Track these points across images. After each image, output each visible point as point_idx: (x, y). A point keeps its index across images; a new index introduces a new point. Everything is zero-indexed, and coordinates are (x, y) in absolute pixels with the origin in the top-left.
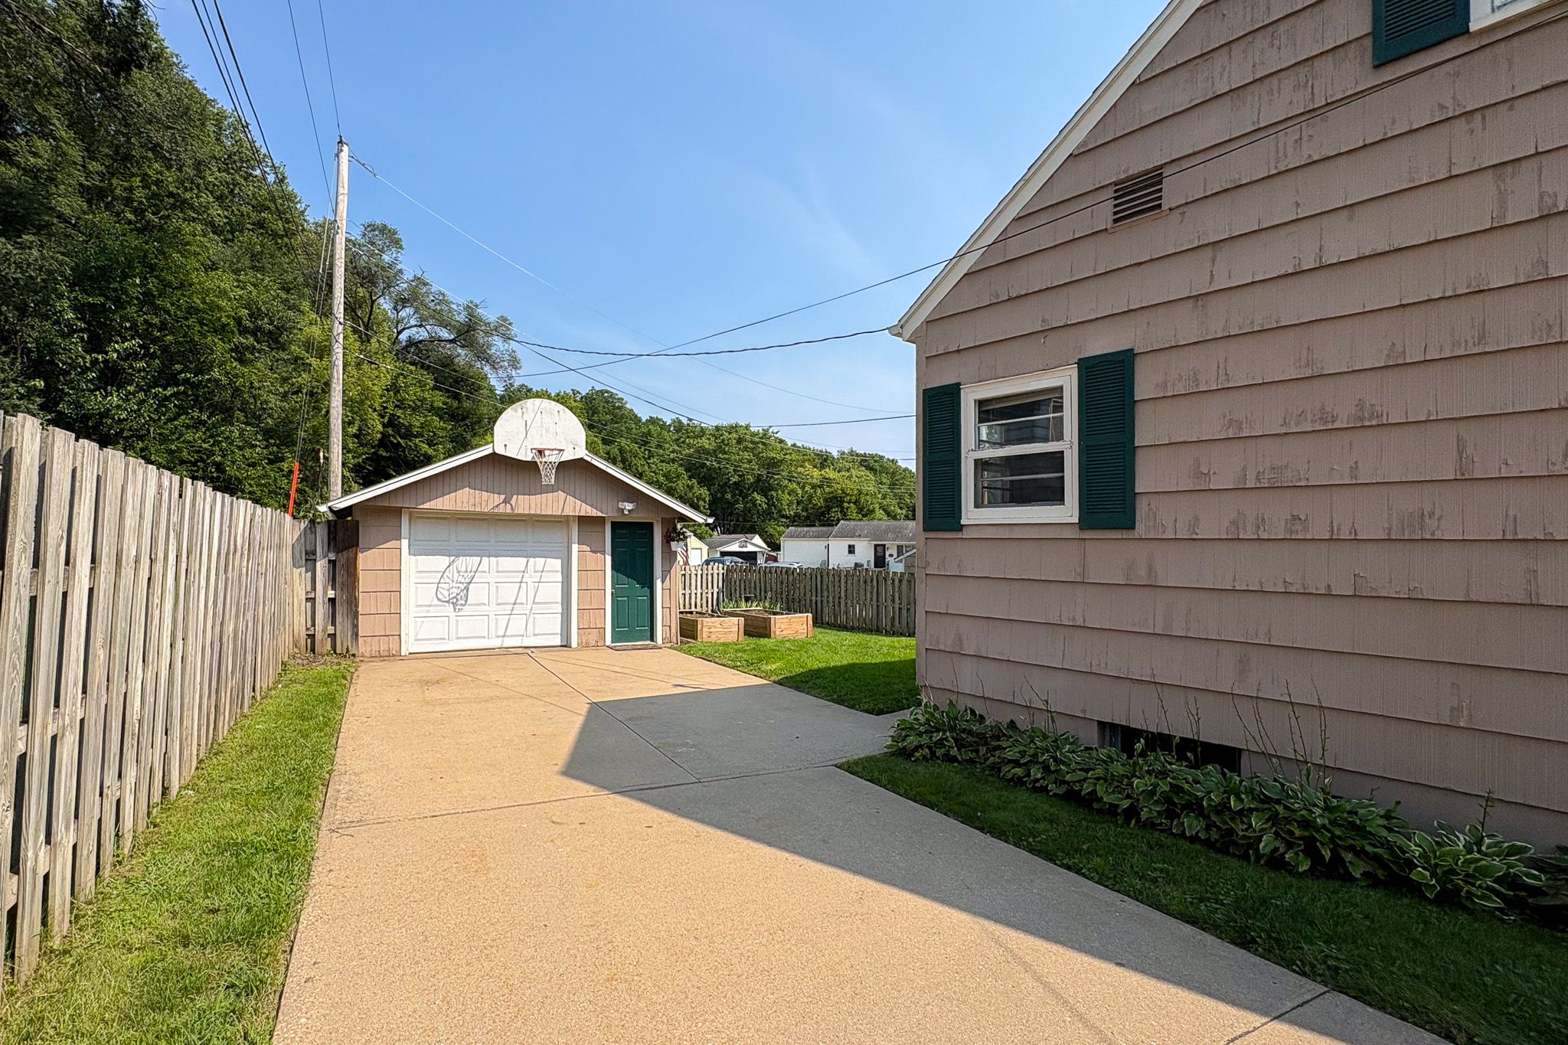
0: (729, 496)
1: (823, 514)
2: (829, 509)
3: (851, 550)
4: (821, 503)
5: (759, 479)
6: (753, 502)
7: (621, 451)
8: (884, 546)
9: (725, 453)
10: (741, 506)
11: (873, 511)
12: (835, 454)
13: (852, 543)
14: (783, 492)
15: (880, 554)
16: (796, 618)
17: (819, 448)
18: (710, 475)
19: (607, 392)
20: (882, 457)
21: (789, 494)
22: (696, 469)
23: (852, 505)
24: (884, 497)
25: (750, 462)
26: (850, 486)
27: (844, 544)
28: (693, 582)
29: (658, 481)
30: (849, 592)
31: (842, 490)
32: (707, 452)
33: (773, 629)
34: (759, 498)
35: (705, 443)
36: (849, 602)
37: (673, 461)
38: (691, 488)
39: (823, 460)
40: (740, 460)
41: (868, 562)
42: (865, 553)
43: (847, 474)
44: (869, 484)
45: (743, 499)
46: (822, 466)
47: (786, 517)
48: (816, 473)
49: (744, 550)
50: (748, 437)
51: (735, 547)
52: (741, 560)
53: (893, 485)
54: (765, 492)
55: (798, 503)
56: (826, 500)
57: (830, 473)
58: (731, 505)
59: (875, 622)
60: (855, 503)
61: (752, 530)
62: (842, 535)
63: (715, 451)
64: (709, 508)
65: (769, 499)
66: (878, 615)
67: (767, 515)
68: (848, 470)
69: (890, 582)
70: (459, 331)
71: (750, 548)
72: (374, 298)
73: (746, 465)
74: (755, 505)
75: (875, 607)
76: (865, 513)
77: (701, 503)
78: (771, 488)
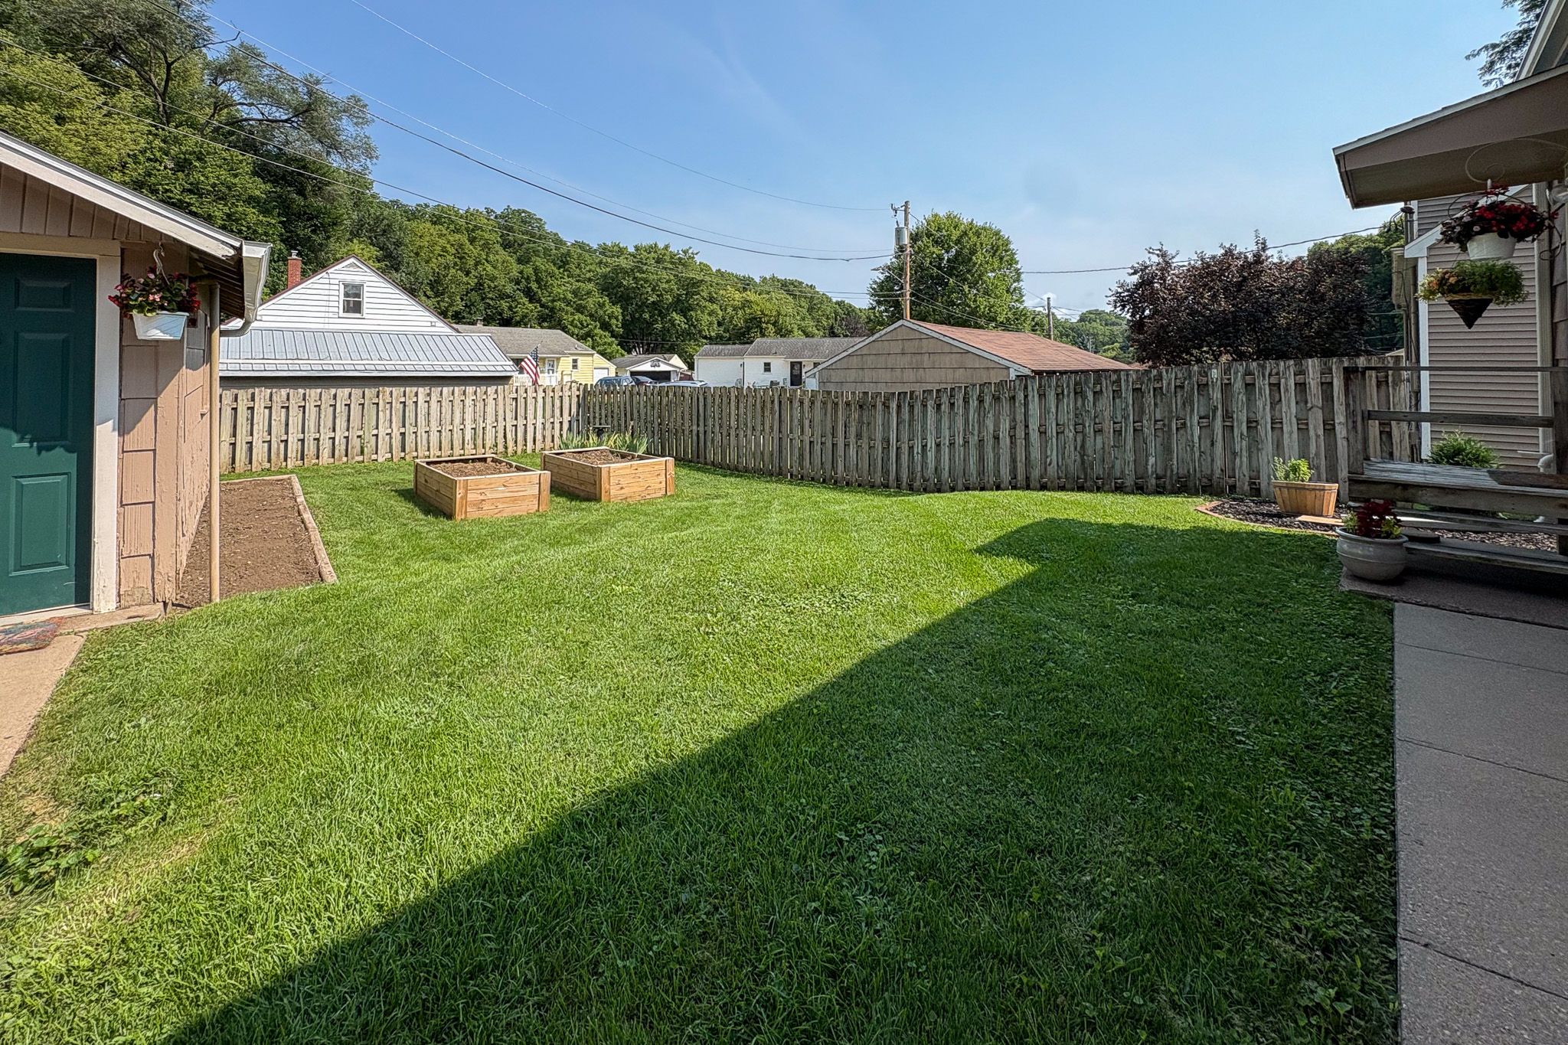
0: (647, 316)
1: (743, 334)
2: (749, 329)
3: (767, 367)
4: (741, 324)
5: (678, 300)
6: (672, 322)
7: (536, 270)
8: (800, 363)
9: (644, 273)
10: (659, 326)
11: (791, 331)
12: (757, 280)
13: (767, 361)
14: (703, 312)
15: (796, 372)
16: (647, 465)
17: (742, 274)
18: (628, 295)
19: (524, 212)
20: (801, 283)
21: (710, 314)
22: (611, 287)
23: (770, 326)
24: (803, 319)
25: (668, 282)
26: (770, 308)
27: (760, 362)
28: (531, 407)
29: (565, 298)
30: (741, 419)
31: (762, 311)
32: (625, 272)
33: (605, 485)
34: (677, 318)
35: (623, 262)
36: (742, 434)
37: (590, 280)
38: (601, 306)
39: (746, 284)
40: (659, 280)
41: (785, 379)
42: (781, 371)
43: (767, 296)
44: (790, 307)
45: (662, 319)
46: (745, 290)
47: (705, 337)
48: (737, 295)
49: (657, 369)
50: (667, 258)
51: (646, 367)
52: (650, 380)
53: (810, 310)
54: (684, 312)
55: (720, 324)
56: (746, 321)
57: (751, 296)
58: (649, 324)
59: (776, 461)
60: (774, 324)
61: (672, 350)
62: (759, 353)
63: (632, 270)
64: (622, 327)
65: (688, 319)
66: (780, 452)
67: (688, 335)
68: (768, 293)
69: (796, 404)
70: (295, 109)
71: (663, 368)
72: (170, 60)
73: (664, 286)
74: (674, 325)
75: (776, 441)
76: (782, 332)
77: (614, 321)
78: (690, 308)
